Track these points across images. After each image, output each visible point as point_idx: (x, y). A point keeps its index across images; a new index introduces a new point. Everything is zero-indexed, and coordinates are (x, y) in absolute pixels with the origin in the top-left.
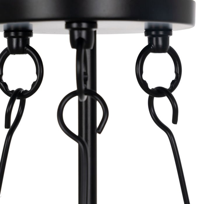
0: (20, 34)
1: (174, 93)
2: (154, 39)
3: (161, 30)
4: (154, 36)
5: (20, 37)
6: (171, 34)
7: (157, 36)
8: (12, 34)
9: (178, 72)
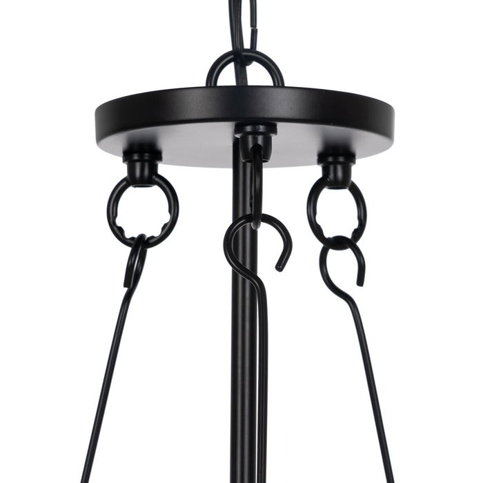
0: (147, 156)
1: (359, 244)
2: (332, 168)
3: (342, 155)
4: (331, 163)
5: (146, 161)
6: (354, 162)
7: (336, 163)
8: (136, 157)
9: (362, 218)
